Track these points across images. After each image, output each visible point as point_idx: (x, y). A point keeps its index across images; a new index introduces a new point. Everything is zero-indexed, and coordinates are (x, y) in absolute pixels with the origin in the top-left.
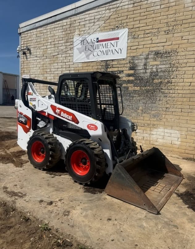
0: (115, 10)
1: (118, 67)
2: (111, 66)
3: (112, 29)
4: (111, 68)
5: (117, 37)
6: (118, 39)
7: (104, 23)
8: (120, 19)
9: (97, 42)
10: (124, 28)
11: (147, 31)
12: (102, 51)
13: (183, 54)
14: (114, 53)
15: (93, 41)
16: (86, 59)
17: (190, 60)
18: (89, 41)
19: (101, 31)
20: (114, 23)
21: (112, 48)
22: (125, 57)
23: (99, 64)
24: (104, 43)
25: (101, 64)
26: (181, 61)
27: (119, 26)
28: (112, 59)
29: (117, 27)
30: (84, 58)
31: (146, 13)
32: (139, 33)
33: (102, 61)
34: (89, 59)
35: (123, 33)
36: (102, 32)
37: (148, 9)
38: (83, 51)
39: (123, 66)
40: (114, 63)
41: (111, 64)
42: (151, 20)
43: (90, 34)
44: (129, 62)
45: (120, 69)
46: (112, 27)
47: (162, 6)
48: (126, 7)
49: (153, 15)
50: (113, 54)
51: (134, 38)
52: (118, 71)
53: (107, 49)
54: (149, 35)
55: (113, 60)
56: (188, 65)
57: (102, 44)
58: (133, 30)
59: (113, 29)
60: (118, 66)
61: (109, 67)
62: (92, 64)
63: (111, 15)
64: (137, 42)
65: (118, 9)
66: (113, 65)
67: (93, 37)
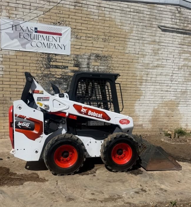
0: (55, 4)
1: (63, 62)
2: (54, 60)
3: (54, 23)
4: (54, 61)
5: (60, 32)
6: (60, 34)
7: (43, 14)
8: (60, 15)
9: (35, 32)
10: (66, 26)
11: (89, 35)
12: (43, 43)
13: (116, 60)
15: (29, 29)
16: (21, 47)
17: (120, 65)
18: (24, 28)
19: (40, 21)
20: (56, 18)
21: (54, 42)
22: (69, 53)
23: (39, 56)
24: (45, 35)
25: (42, 56)
26: (115, 65)
27: (61, 22)
28: (55, 53)
29: (59, 22)
30: (18, 46)
31: (87, 19)
32: (81, 34)
33: (43, 53)
34: (25, 48)
35: (66, 31)
36: (41, 22)
37: (88, 16)
38: (16, 38)
39: (68, 62)
40: (57, 57)
41: (53, 58)
42: (91, 26)
43: (25, 20)
44: (74, 60)
45: (64, 64)
46: (53, 21)
47: (100, 18)
48: (67, 6)
49: (93, 23)
50: (56, 48)
51: (78, 38)
52: (63, 66)
53: (49, 42)
54: (90, 39)
55: (56, 55)
56: (119, 69)
57: (42, 36)
58: (76, 30)
59: (55, 24)
60: (62, 61)
61: (52, 60)
62: (30, 55)
63: (51, 9)
64: (80, 42)
65: (59, 5)
66: (56, 59)
67: (32, 25)
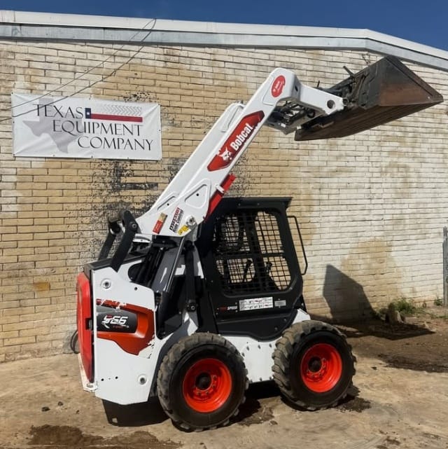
0: (126, 60)
1: (146, 176)
2: (128, 172)
3: (124, 97)
4: (128, 175)
5: (138, 116)
6: (140, 120)
7: (102, 81)
8: (136, 81)
9: (87, 117)
10: (151, 102)
11: (197, 118)
12: (103, 140)
13: (255, 163)
14: (134, 148)
15: (74, 112)
16: (57, 149)
17: (264, 174)
18: (64, 111)
19: (97, 95)
20: (128, 87)
21: (127, 136)
22: (159, 157)
23: (96, 166)
24: (107, 123)
25: (103, 166)
26: (253, 174)
27: (139, 95)
28: (130, 158)
29: (135, 96)
30: (51, 148)
31: (191, 86)
32: (181, 117)
33: (105, 160)
34: (66, 151)
35: (150, 112)
36: (98, 97)
37: (193, 80)
38: (45, 131)
39: (157, 175)
40: (134, 166)
41: (127, 168)
42: (200, 100)
43: (65, 94)
44: (169, 168)
45: (149, 180)
46: (124, 93)
47: (217, 83)
48: (151, 63)
49: (203, 93)
50: (132, 149)
51: (175, 126)
52: (147, 183)
53: (116, 137)
54: (200, 125)
55: (132, 161)
56: (263, 180)
57: (100, 125)
58: (170, 110)
59: (126, 99)
60: (144, 173)
61: (125, 174)
62: (77, 165)
63: (118, 69)
64: (180, 133)
65: (133, 61)
66: (133, 171)
67: (79, 104)
